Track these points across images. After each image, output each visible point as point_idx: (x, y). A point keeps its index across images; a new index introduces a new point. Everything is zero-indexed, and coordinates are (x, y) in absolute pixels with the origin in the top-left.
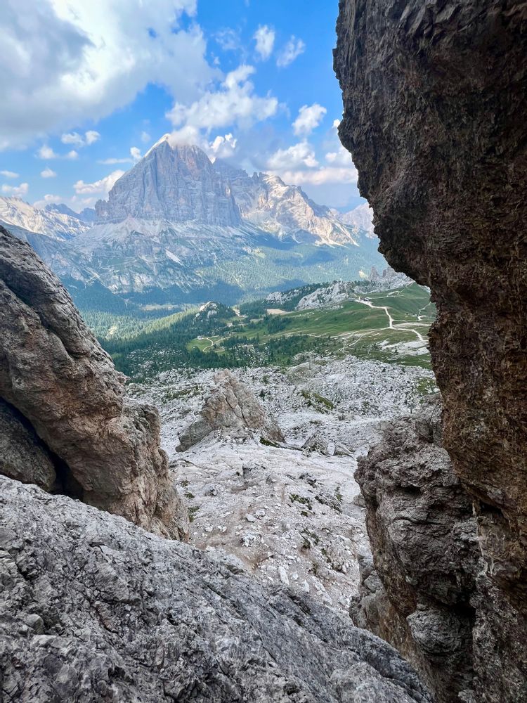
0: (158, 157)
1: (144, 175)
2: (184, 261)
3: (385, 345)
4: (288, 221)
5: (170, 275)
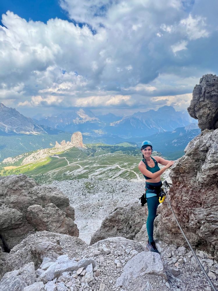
4: (10, 123)
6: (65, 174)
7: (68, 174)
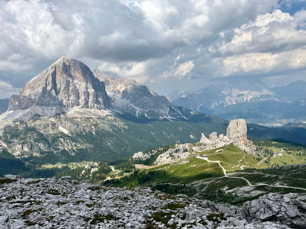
0: (57, 69)
1: (47, 80)
2: (72, 133)
3: (227, 190)
5: (61, 143)
6: (220, 192)
7: (227, 192)
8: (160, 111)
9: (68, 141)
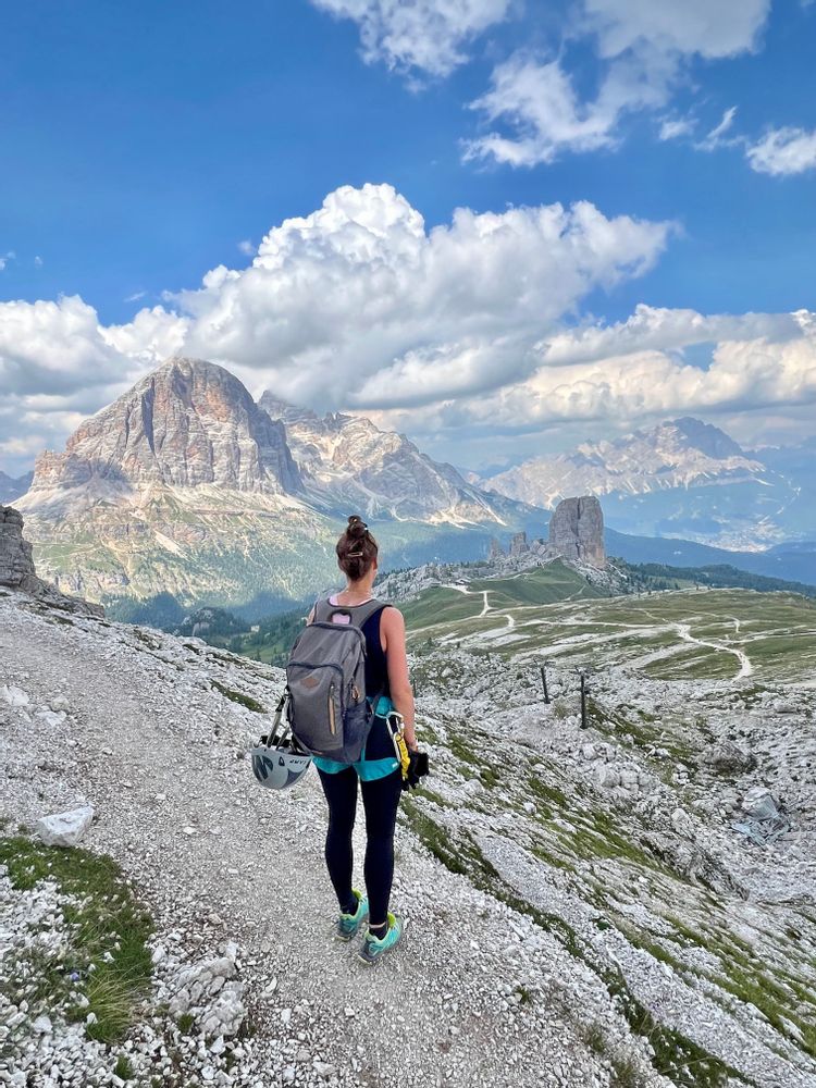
0: (158, 385)
1: (129, 412)
2: (188, 551)
4: (383, 487)
5: (158, 574)
8: (432, 503)
9: (176, 570)
